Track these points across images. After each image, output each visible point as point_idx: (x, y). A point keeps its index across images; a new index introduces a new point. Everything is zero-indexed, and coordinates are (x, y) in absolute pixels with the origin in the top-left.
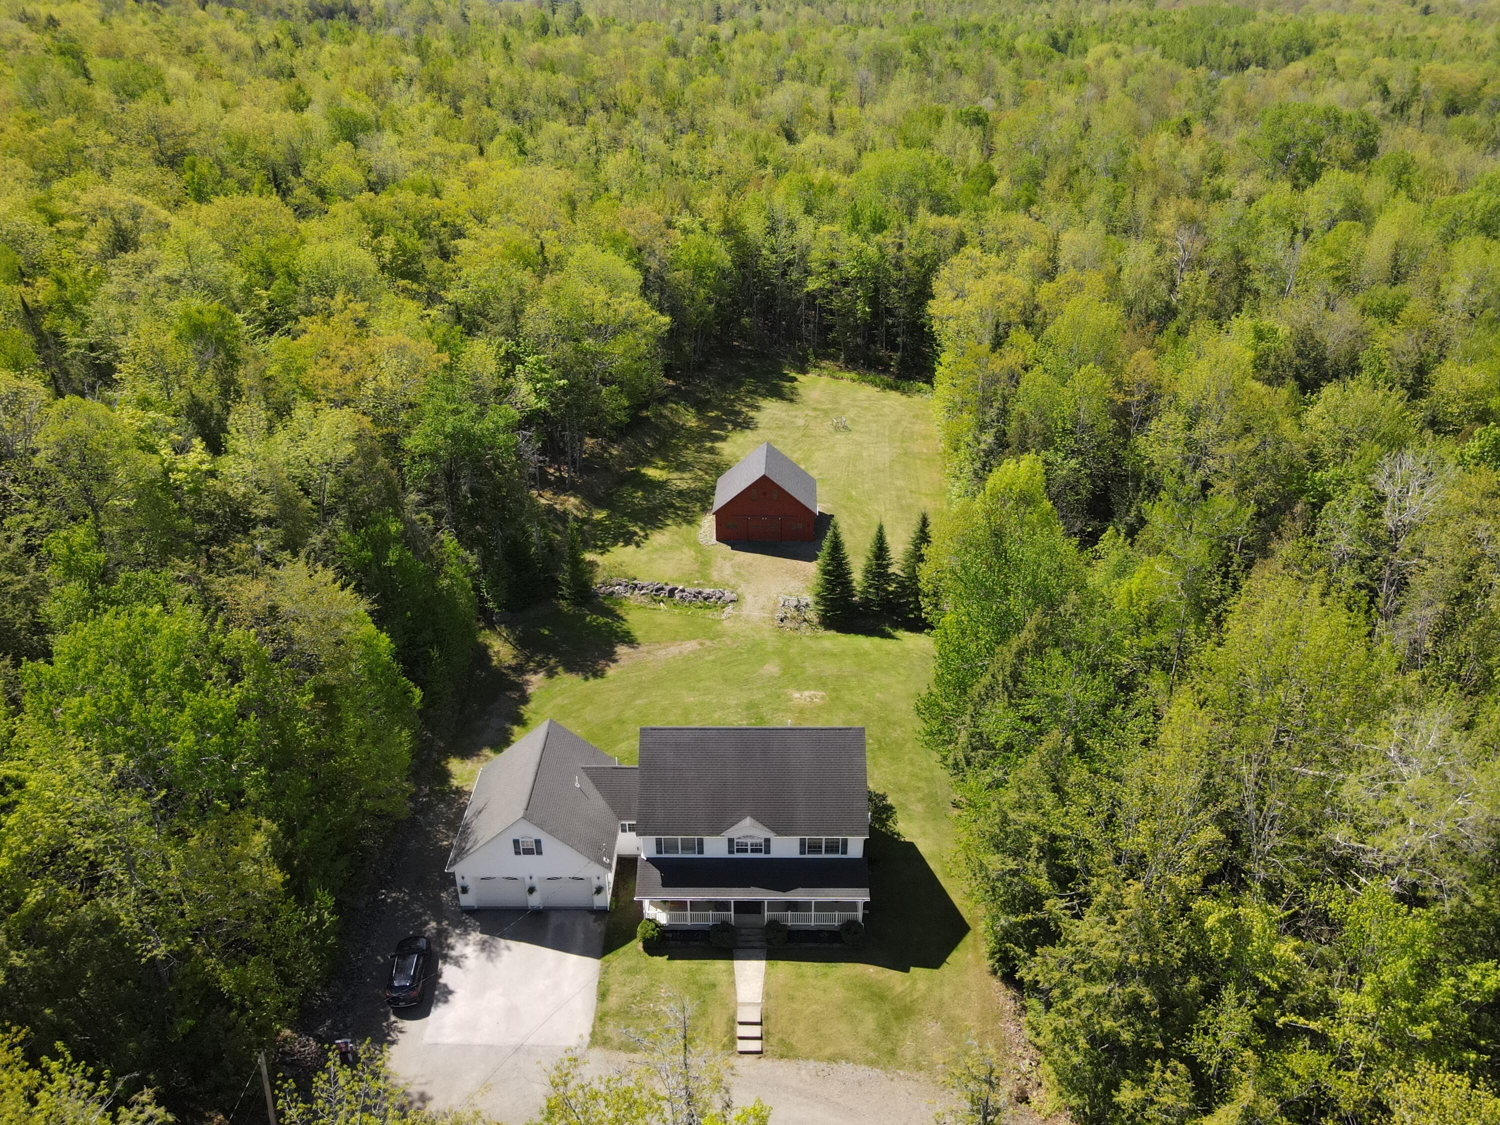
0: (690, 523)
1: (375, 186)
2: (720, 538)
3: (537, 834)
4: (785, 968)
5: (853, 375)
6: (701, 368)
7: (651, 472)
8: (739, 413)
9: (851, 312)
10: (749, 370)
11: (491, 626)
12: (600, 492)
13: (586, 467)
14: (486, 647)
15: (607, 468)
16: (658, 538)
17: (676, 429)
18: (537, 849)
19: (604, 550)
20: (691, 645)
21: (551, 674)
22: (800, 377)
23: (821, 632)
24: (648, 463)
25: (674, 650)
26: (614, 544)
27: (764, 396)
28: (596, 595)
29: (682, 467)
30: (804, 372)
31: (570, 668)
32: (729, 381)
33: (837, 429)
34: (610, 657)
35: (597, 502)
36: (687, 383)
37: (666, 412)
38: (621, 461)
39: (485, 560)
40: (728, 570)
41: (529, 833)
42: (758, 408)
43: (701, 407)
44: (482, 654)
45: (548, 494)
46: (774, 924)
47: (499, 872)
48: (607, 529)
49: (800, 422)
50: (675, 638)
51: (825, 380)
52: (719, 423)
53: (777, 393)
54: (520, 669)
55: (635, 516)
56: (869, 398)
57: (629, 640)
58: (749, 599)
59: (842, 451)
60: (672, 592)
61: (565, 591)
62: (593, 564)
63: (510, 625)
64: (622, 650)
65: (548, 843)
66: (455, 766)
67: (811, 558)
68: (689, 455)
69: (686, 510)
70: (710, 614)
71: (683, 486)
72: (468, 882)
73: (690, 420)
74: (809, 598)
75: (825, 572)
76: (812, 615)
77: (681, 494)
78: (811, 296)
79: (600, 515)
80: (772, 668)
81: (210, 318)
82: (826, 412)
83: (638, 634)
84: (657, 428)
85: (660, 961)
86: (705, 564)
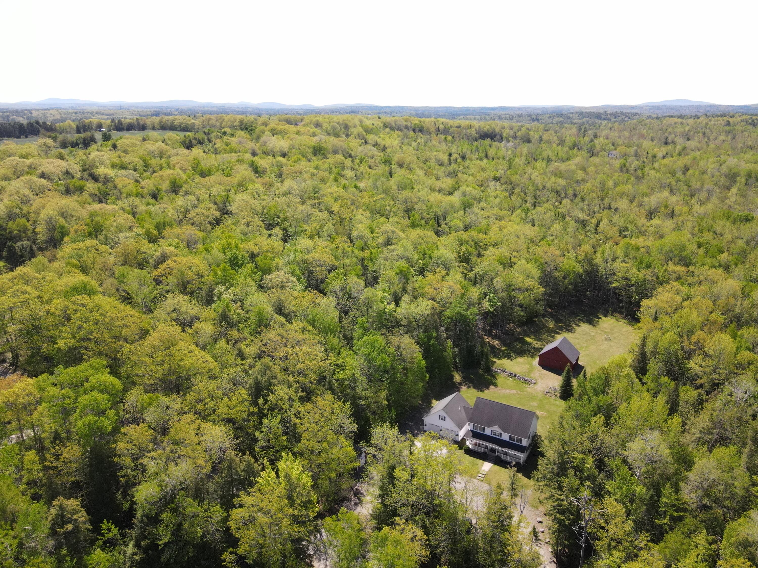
0: (532, 357)
1: (466, 228)
2: (540, 364)
3: (445, 415)
4: (497, 468)
5: (626, 321)
6: (565, 307)
7: (528, 339)
8: (571, 326)
9: (631, 297)
10: (584, 312)
11: (457, 371)
12: (507, 342)
13: (506, 333)
14: (453, 376)
15: (513, 335)
16: (520, 360)
17: (544, 326)
18: (444, 419)
19: (500, 359)
20: (515, 391)
21: (469, 387)
22: (603, 318)
23: (559, 399)
24: (528, 336)
25: (508, 391)
26: (505, 357)
27: (584, 322)
28: (492, 371)
29: (539, 340)
30: (606, 316)
31: (474, 387)
32: (574, 314)
33: (606, 339)
34: (488, 387)
35: (505, 345)
36: (556, 312)
37: (543, 320)
38: (519, 333)
39: (460, 351)
40: (537, 374)
41: (443, 414)
42: (579, 326)
43: (558, 321)
44: (452, 377)
45: (490, 338)
46: (498, 457)
47: (435, 423)
48: (504, 353)
49: (593, 334)
50: (510, 388)
51: (614, 320)
52: (561, 328)
53: (590, 322)
54: (460, 384)
55: (514, 352)
56: (627, 331)
57: (495, 385)
58: (540, 384)
59: (603, 347)
60: (515, 376)
61: (482, 367)
62: (495, 362)
63: (463, 372)
64: (492, 387)
65: (447, 418)
66: (434, 401)
67: (560, 374)
68: (544, 337)
69: (533, 353)
70: (524, 385)
71: (536, 345)
72: (427, 424)
73: (551, 325)
74: (558, 388)
75: (564, 381)
76: (558, 394)
77: (534, 348)
78: (615, 288)
79: (504, 348)
80: (535, 404)
81: (405, 269)
82: (605, 332)
83: (499, 384)
84: (537, 325)
85: (467, 456)
86: (531, 370)
